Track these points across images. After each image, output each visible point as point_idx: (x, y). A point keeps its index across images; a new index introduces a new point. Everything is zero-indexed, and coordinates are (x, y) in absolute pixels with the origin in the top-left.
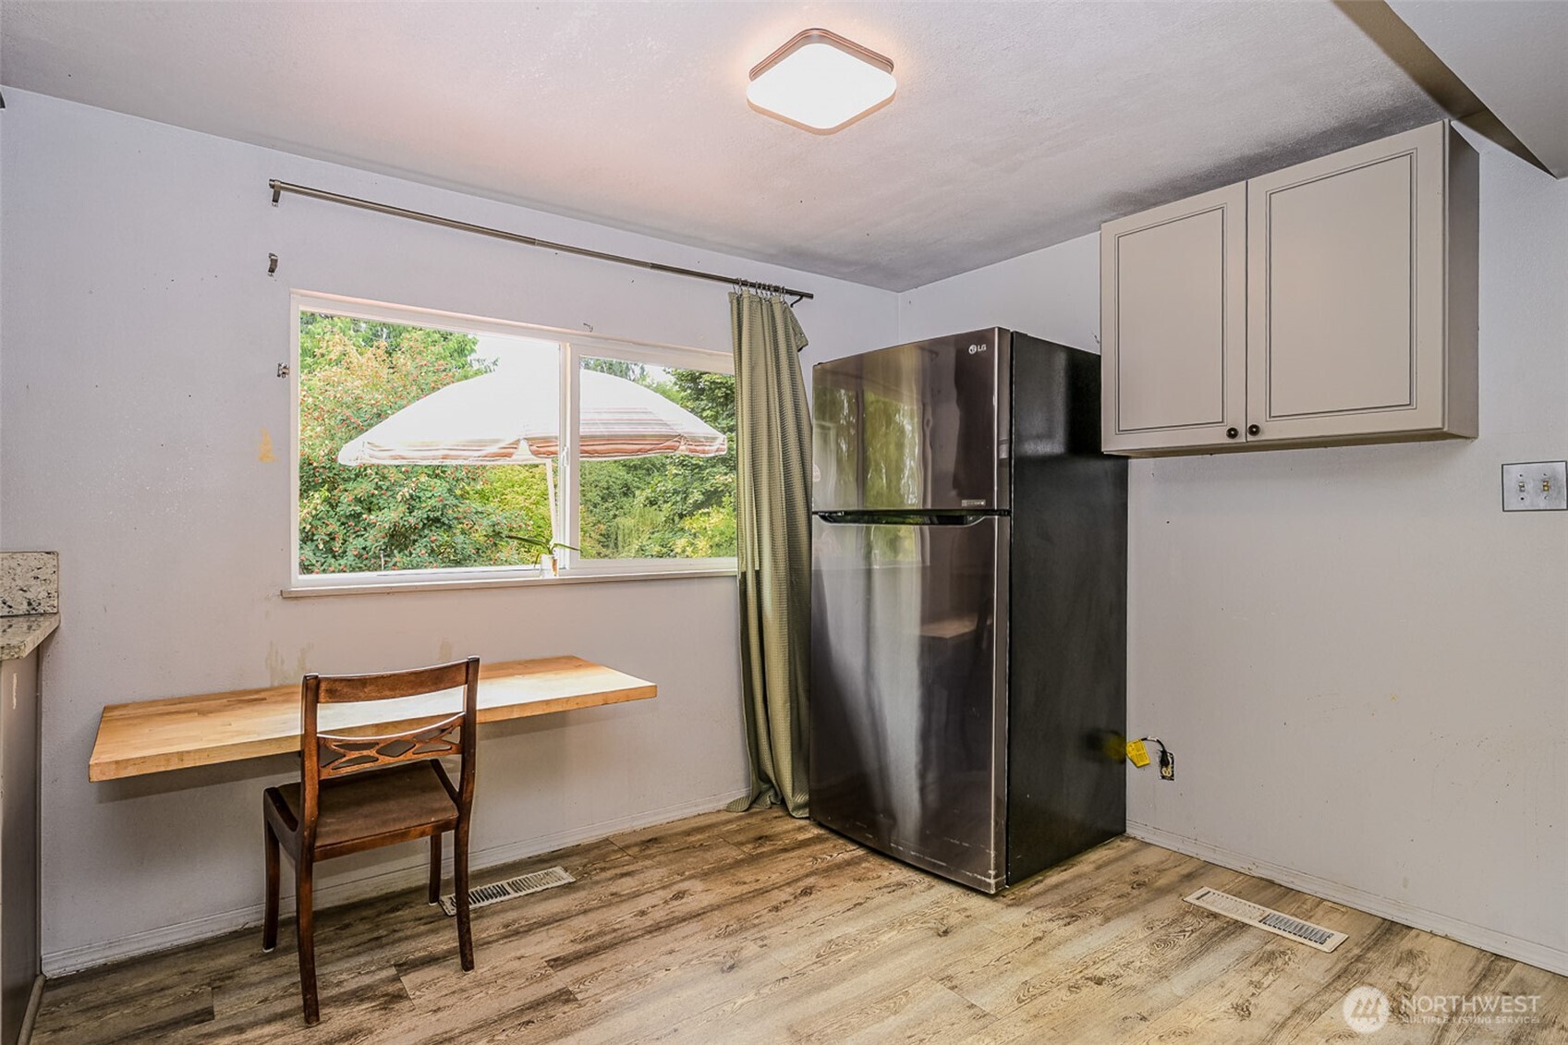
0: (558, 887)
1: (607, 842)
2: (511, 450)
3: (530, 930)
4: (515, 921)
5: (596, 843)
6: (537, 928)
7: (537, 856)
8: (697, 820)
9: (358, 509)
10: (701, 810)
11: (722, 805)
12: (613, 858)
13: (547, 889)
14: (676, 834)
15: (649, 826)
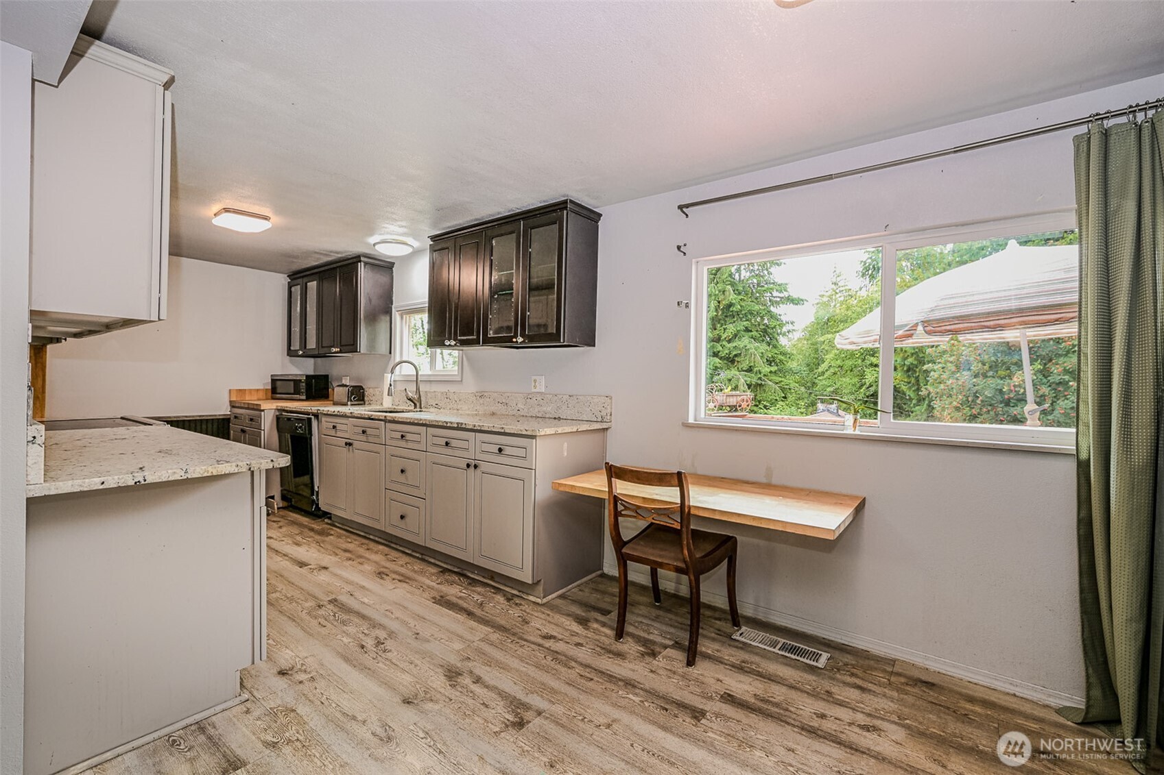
0: (806, 664)
1: (893, 662)
2: (912, 332)
3: (749, 672)
4: (752, 663)
5: (882, 658)
6: (756, 675)
7: (829, 640)
8: (1007, 698)
9: (1067, 378)
10: (1019, 691)
11: (1054, 702)
12: (874, 673)
13: (799, 660)
14: (960, 694)
15: (944, 672)
